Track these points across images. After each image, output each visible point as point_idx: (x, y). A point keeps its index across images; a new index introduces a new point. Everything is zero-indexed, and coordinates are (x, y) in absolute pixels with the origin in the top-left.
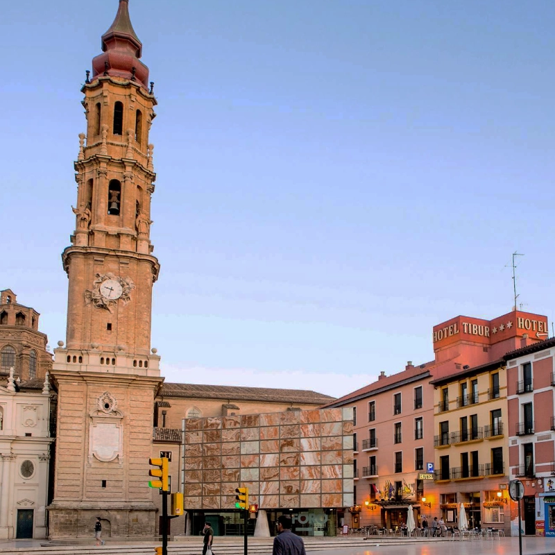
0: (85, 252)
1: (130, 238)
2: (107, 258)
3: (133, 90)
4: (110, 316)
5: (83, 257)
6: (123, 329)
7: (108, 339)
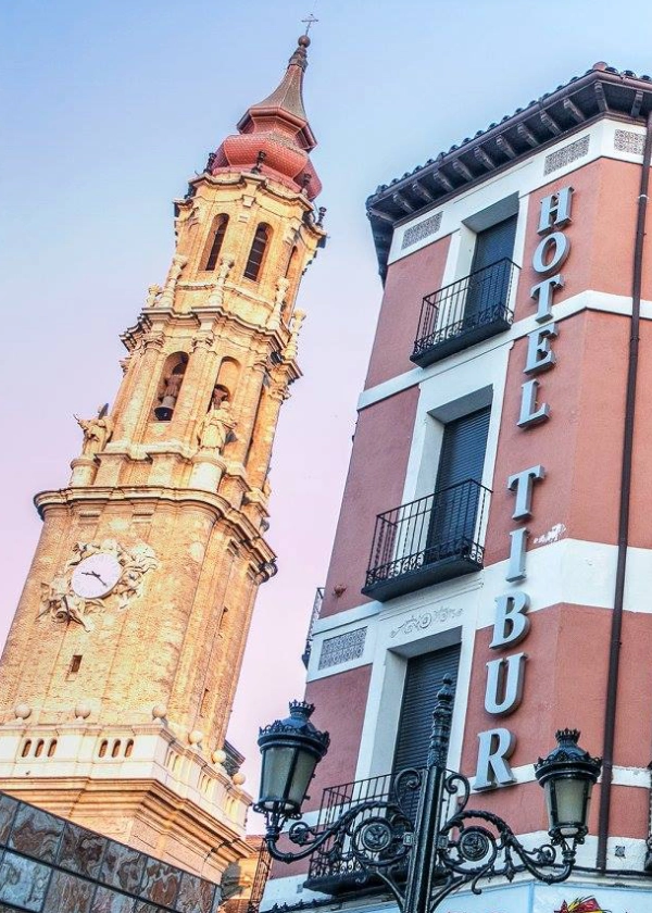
0: (65, 500)
1: (173, 461)
2: (111, 508)
3: (251, 188)
4: (84, 638)
5: (64, 513)
6: (102, 666)
7: (63, 695)
